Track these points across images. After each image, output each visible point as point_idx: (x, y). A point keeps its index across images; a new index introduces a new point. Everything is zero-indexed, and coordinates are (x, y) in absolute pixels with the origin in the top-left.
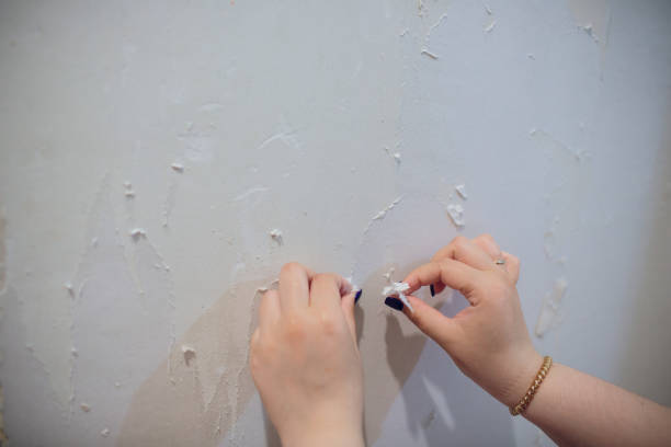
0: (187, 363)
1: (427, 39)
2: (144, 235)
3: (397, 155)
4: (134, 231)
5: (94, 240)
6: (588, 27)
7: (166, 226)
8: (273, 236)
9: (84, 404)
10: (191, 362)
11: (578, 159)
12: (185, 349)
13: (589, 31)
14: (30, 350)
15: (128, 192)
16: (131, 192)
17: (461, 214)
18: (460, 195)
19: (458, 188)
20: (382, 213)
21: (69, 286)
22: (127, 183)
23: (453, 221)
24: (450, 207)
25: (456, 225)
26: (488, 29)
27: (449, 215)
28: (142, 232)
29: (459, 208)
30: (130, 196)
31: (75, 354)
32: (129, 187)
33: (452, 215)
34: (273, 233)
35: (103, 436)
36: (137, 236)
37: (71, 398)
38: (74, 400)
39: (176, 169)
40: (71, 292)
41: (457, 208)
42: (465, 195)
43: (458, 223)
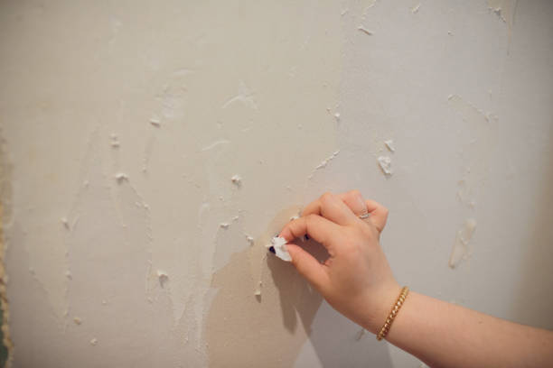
0: (162, 285)
1: (364, 18)
2: (126, 179)
3: (337, 115)
4: (119, 175)
5: (86, 182)
6: (498, 10)
7: (145, 171)
8: (234, 181)
9: (76, 318)
10: (165, 285)
11: (487, 120)
12: (160, 274)
13: (498, 13)
14: (33, 273)
15: (114, 143)
16: (117, 143)
17: (389, 165)
18: (389, 149)
19: (387, 142)
20: (324, 163)
21: (65, 220)
22: (113, 135)
23: (383, 170)
24: (380, 159)
25: (385, 174)
26: (415, 10)
27: (380, 166)
28: (125, 176)
29: (388, 160)
30: (115, 146)
31: (69, 277)
32: (115, 139)
33: (383, 165)
34: (233, 178)
35: (92, 344)
36: (121, 180)
37: (66, 313)
38: (68, 315)
39: (154, 124)
40: (66, 225)
41: (385, 159)
42: (393, 149)
43: (387, 172)
